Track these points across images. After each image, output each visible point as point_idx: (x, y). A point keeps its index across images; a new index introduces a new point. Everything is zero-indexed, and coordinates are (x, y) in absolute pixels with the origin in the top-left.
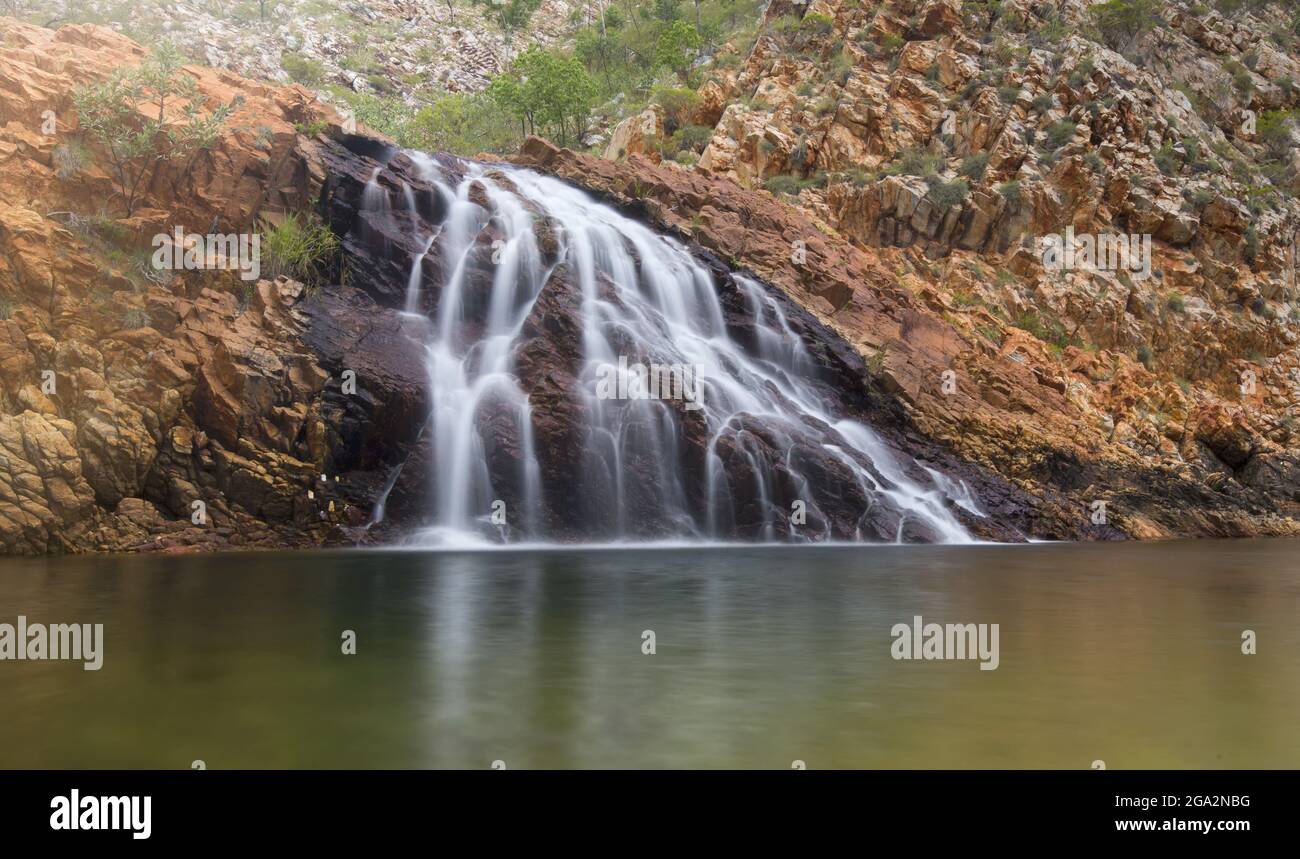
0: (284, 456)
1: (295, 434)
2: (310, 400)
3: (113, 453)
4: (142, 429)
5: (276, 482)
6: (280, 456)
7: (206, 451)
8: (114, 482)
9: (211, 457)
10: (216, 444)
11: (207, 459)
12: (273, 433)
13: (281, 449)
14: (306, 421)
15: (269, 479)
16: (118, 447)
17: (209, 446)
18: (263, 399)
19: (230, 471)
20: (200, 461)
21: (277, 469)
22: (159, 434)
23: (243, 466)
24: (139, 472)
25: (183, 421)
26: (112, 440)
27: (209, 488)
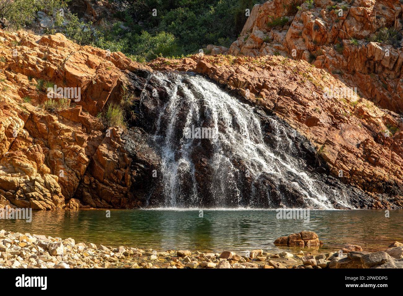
0: (118, 185)
1: (121, 178)
2: (126, 168)
3: (67, 185)
4: (75, 177)
5: (115, 193)
6: (116, 185)
7: (94, 183)
8: (67, 193)
9: (95, 185)
10: (97, 181)
11: (94, 186)
12: (115, 178)
13: (117, 183)
14: (124, 174)
15: (113, 192)
16: (68, 183)
17: (95, 182)
18: (111, 167)
19: (101, 190)
20: (92, 187)
21: (116, 189)
22: (80, 178)
23: (105, 188)
24: (74, 190)
25: (87, 174)
26: (67, 181)
27: (95, 195)
